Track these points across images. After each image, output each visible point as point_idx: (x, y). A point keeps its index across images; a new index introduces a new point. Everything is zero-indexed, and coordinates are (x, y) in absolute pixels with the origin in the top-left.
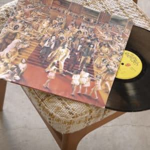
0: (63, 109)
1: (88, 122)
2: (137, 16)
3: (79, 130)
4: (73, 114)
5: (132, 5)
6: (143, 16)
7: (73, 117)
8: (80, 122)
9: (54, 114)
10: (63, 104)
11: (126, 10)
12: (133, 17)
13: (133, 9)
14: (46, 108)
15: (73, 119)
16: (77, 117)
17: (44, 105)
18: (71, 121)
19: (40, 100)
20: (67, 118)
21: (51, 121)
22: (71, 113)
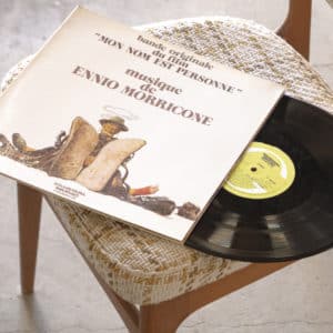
0: (138, 253)
1: (188, 280)
2: (300, 76)
3: (170, 298)
4: (157, 263)
5: (290, 57)
6: (313, 77)
7: (157, 270)
8: (171, 279)
9: (119, 263)
10: (138, 243)
11: (278, 67)
12: (291, 79)
13: (293, 63)
14: (103, 252)
15: (157, 273)
16: (165, 268)
17: (99, 246)
18: (153, 276)
19: (92, 238)
20: (145, 270)
21: (113, 279)
22: (153, 261)
